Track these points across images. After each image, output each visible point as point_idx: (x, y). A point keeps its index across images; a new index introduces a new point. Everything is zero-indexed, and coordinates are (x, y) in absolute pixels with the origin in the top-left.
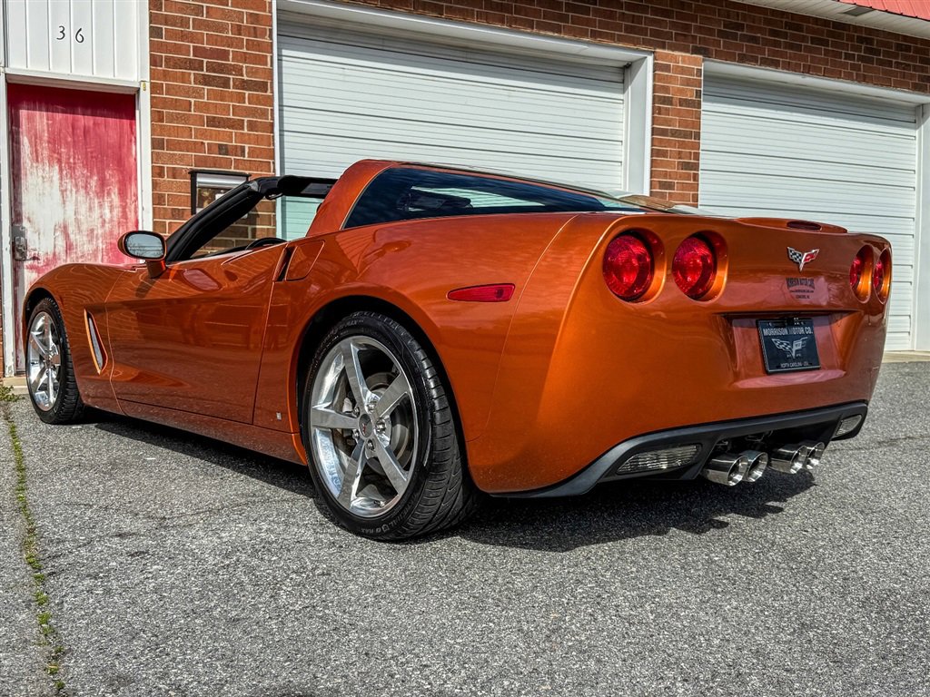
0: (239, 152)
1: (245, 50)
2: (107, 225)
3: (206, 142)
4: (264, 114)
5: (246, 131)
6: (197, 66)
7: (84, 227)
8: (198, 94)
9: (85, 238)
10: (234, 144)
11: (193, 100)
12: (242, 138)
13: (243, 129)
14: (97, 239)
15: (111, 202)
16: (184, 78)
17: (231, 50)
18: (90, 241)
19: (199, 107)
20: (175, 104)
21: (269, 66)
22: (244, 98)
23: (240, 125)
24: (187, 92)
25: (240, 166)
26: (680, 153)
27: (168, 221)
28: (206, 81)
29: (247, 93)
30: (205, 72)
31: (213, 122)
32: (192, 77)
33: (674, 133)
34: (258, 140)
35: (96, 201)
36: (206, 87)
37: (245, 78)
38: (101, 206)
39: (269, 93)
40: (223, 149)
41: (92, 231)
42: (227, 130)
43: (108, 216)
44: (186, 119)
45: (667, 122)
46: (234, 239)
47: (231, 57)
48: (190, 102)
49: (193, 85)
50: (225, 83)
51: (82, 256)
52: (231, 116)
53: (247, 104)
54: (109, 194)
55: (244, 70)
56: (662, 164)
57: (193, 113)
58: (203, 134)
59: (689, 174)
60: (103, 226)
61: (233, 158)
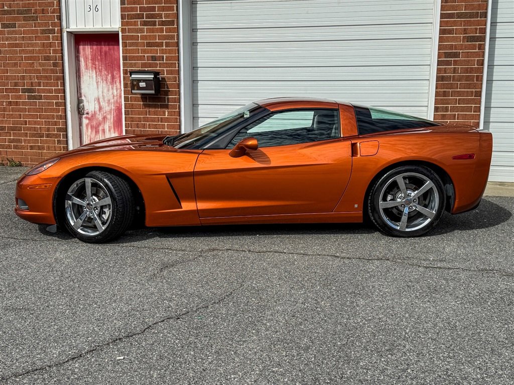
0: (161, 59)
1: (163, 5)
2: (115, 98)
3: (146, 55)
4: (172, 37)
5: (164, 47)
6: (141, 16)
7: (106, 99)
8: (142, 31)
9: (107, 104)
10: (159, 55)
11: (139, 35)
12: (163, 51)
13: (163, 47)
14: (111, 104)
15: (116, 86)
16: (135, 24)
17: (157, 5)
18: (109, 105)
19: (143, 38)
20: (132, 37)
21: (175, 12)
22: (163, 30)
23: (161, 45)
24: (138, 31)
25: (162, 66)
26: (465, 29)
27: (130, 96)
28: (145, 24)
29: (164, 27)
30: (144, 19)
31: (149, 45)
32: (139, 22)
33: (459, 16)
34: (170, 52)
35: (110, 86)
36: (145, 27)
37: (164, 19)
38: (112, 89)
39: (175, 26)
40: (154, 58)
41: (109, 100)
42: (155, 48)
43: (115, 93)
44: (137, 44)
45: (453, 8)
46: (159, 104)
47: (157, 9)
48: (138, 36)
49: (139, 27)
50: (154, 24)
51: (105, 113)
52: (157, 41)
53: (165, 33)
54: (116, 83)
55: (163, 15)
56: (448, 40)
57: (140, 41)
58: (144, 51)
59: (475, 45)
60: (113, 98)
61: (158, 62)
